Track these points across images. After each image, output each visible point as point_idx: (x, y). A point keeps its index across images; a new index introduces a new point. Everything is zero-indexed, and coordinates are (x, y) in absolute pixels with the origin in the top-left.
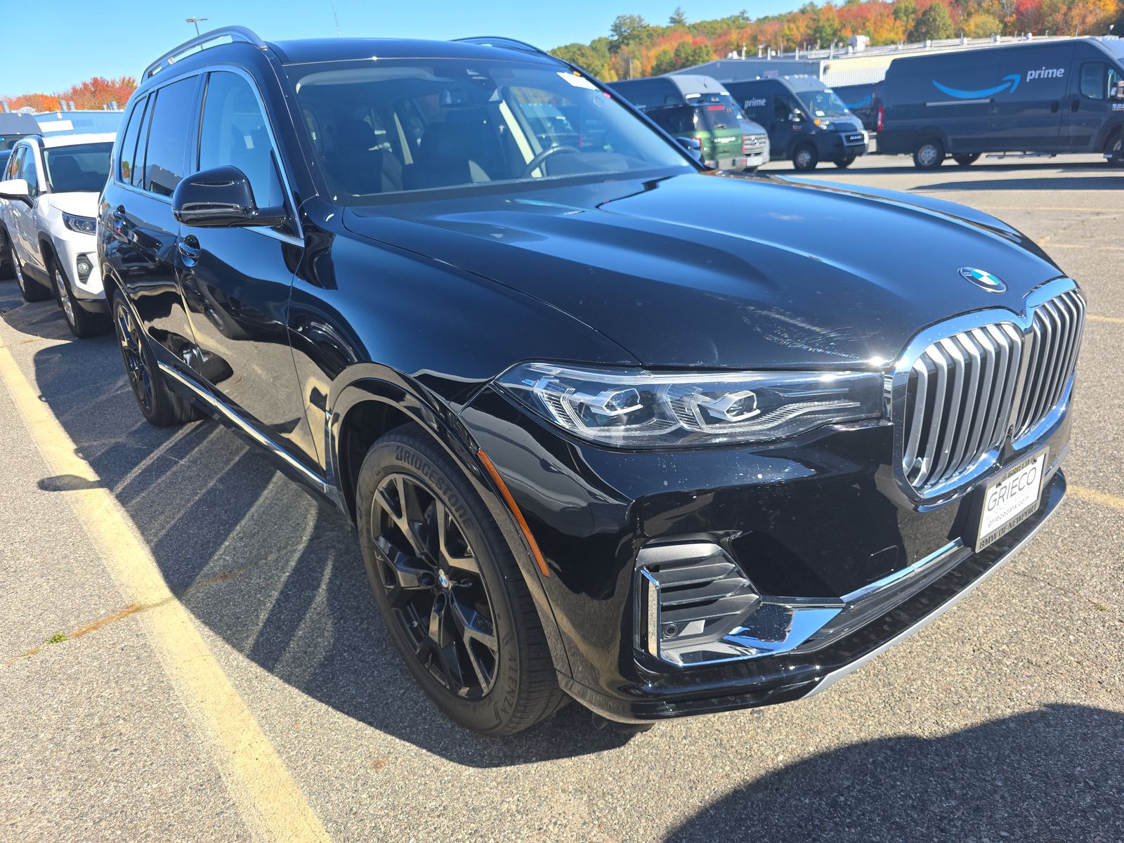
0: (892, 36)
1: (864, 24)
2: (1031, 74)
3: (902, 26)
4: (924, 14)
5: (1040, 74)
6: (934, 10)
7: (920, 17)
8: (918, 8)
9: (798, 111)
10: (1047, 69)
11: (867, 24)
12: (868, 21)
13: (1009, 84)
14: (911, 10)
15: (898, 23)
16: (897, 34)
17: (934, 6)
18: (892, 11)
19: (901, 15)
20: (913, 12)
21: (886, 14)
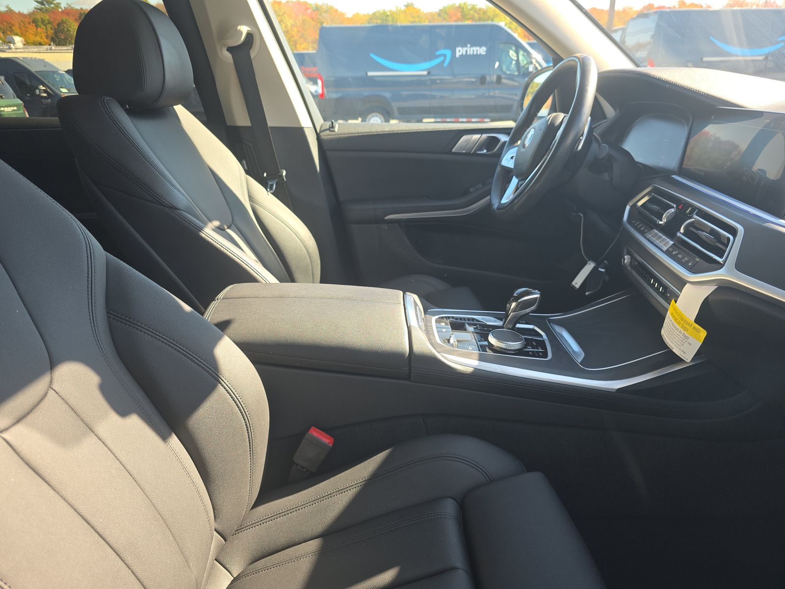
0: (38, 39)
1: (11, 27)
2: (460, 51)
3: (44, 32)
4: (59, 25)
5: (467, 51)
6: (65, 23)
7: (56, 27)
8: (52, 20)
9: (42, 87)
10: (472, 46)
11: (13, 28)
12: (13, 25)
13: (442, 59)
14: (47, 21)
15: (39, 29)
16: (41, 38)
17: (64, 20)
18: (31, 20)
19: (39, 24)
20: (49, 23)
21: (27, 22)
